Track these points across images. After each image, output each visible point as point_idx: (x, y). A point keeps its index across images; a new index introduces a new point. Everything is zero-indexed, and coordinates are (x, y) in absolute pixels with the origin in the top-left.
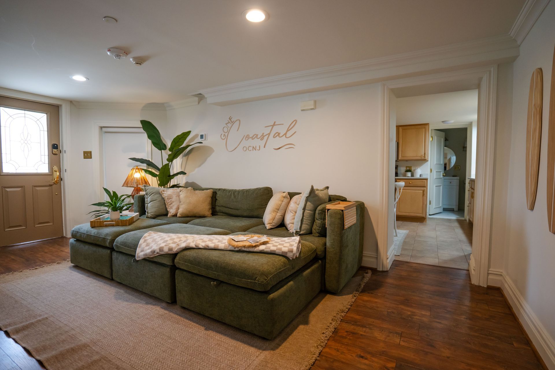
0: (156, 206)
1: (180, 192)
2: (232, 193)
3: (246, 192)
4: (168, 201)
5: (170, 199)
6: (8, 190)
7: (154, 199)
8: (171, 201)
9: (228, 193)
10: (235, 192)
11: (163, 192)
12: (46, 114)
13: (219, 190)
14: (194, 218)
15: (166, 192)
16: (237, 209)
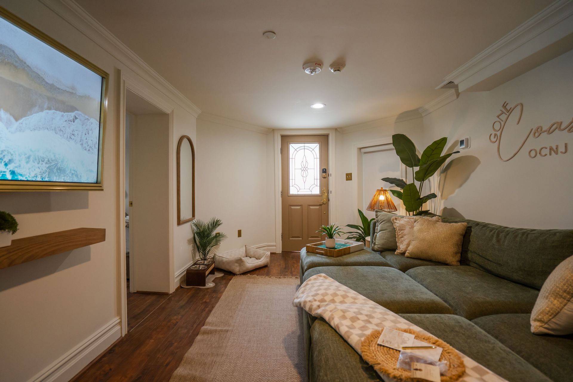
0: (385, 238)
1: (415, 222)
2: (495, 232)
3: (520, 236)
4: (399, 233)
5: (402, 230)
6: (292, 207)
7: (384, 229)
8: (402, 233)
9: (488, 232)
10: (501, 233)
11: (395, 221)
12: (319, 143)
13: (477, 224)
14: (429, 263)
15: (399, 221)
16: (500, 265)
